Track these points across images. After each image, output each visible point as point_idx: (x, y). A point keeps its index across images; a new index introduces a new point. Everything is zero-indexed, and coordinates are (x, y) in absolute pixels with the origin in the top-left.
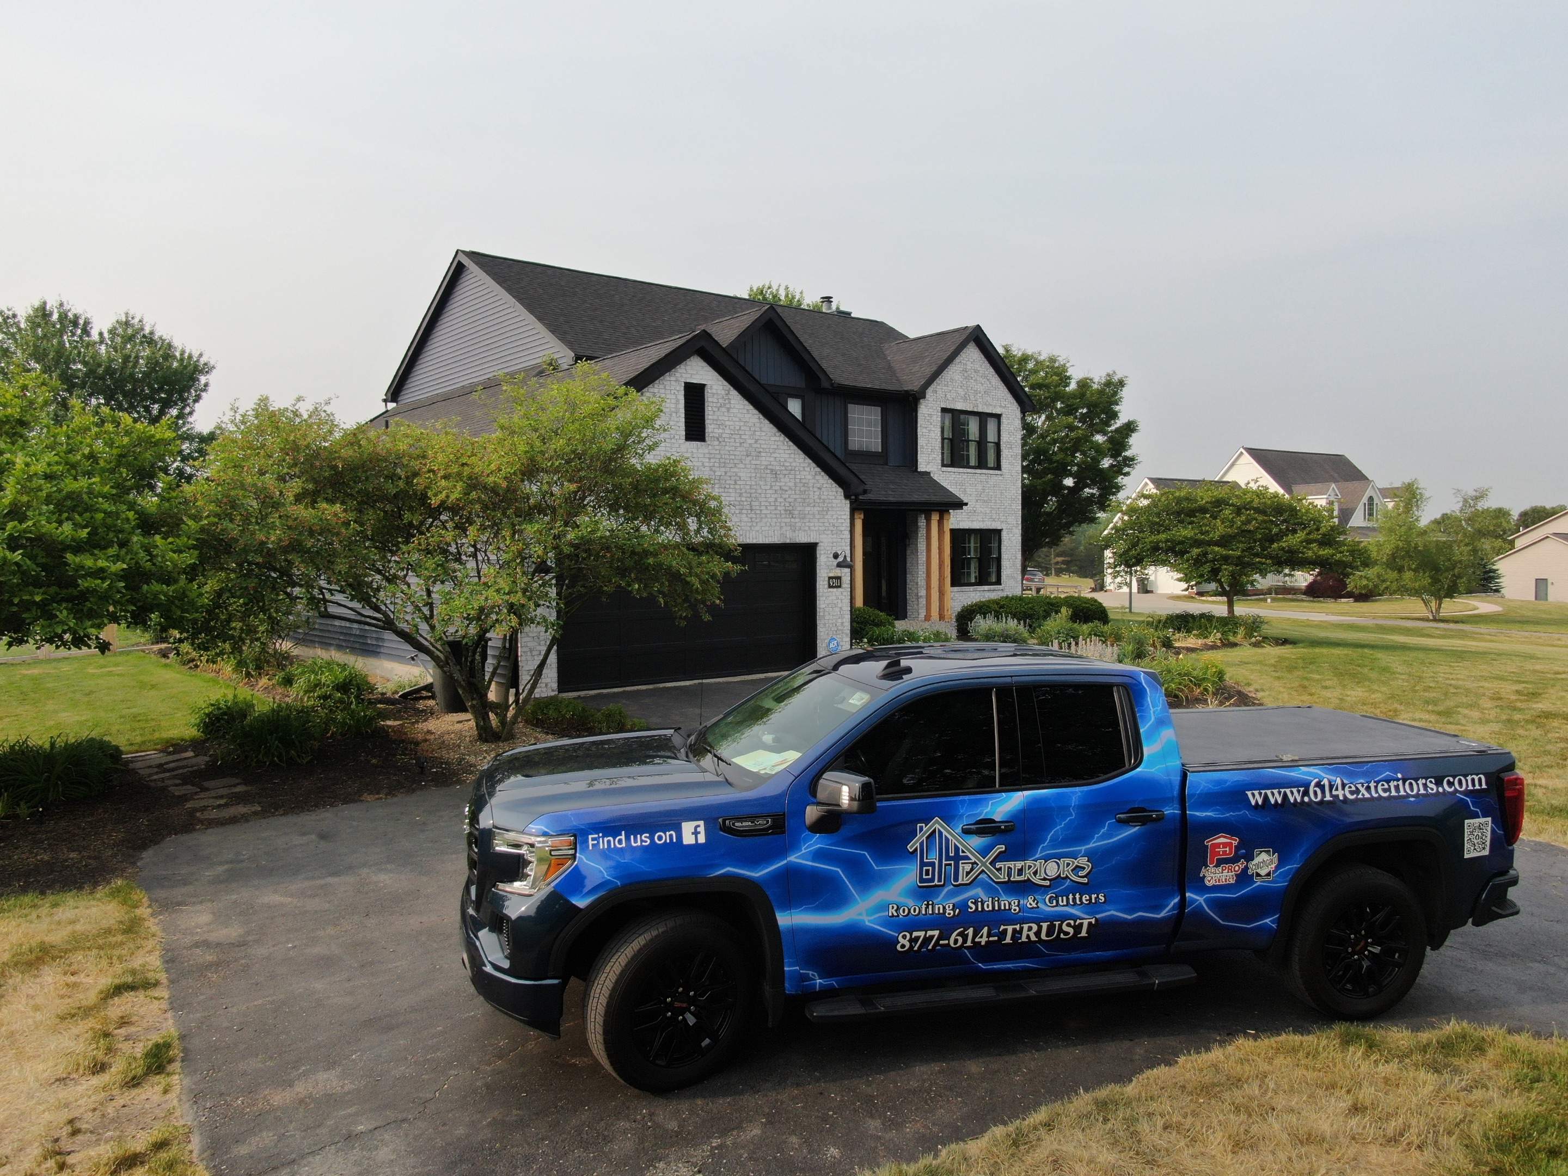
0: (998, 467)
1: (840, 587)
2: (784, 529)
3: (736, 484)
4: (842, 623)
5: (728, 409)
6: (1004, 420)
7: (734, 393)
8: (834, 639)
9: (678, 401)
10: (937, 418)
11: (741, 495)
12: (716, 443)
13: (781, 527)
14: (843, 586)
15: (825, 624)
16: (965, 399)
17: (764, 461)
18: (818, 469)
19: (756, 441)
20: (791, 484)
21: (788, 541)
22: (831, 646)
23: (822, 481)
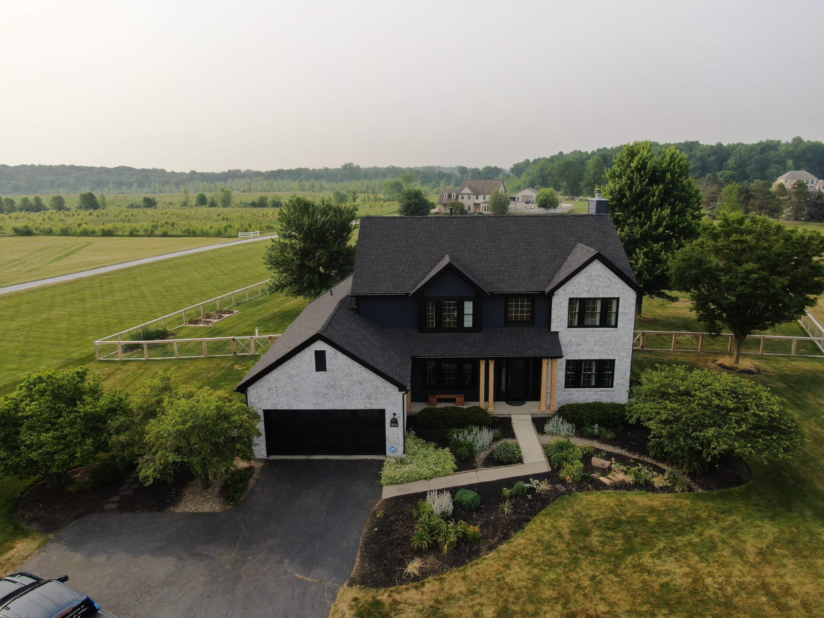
0: (616, 326)
1: (397, 426)
2: (366, 404)
3: (340, 387)
4: (399, 441)
5: (336, 359)
6: (621, 301)
7: (338, 352)
8: (393, 447)
9: (311, 358)
10: (566, 304)
11: (343, 391)
12: (330, 372)
13: (364, 403)
14: (399, 426)
15: (389, 441)
16: (589, 292)
17: (355, 378)
18: (384, 380)
19: (350, 371)
20: (369, 386)
21: (368, 409)
22: (392, 450)
23: (386, 385)
